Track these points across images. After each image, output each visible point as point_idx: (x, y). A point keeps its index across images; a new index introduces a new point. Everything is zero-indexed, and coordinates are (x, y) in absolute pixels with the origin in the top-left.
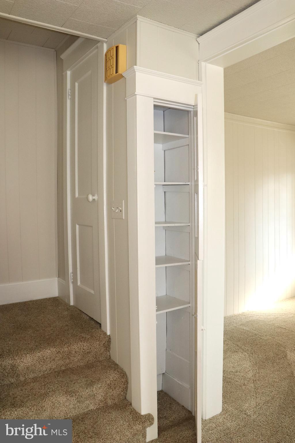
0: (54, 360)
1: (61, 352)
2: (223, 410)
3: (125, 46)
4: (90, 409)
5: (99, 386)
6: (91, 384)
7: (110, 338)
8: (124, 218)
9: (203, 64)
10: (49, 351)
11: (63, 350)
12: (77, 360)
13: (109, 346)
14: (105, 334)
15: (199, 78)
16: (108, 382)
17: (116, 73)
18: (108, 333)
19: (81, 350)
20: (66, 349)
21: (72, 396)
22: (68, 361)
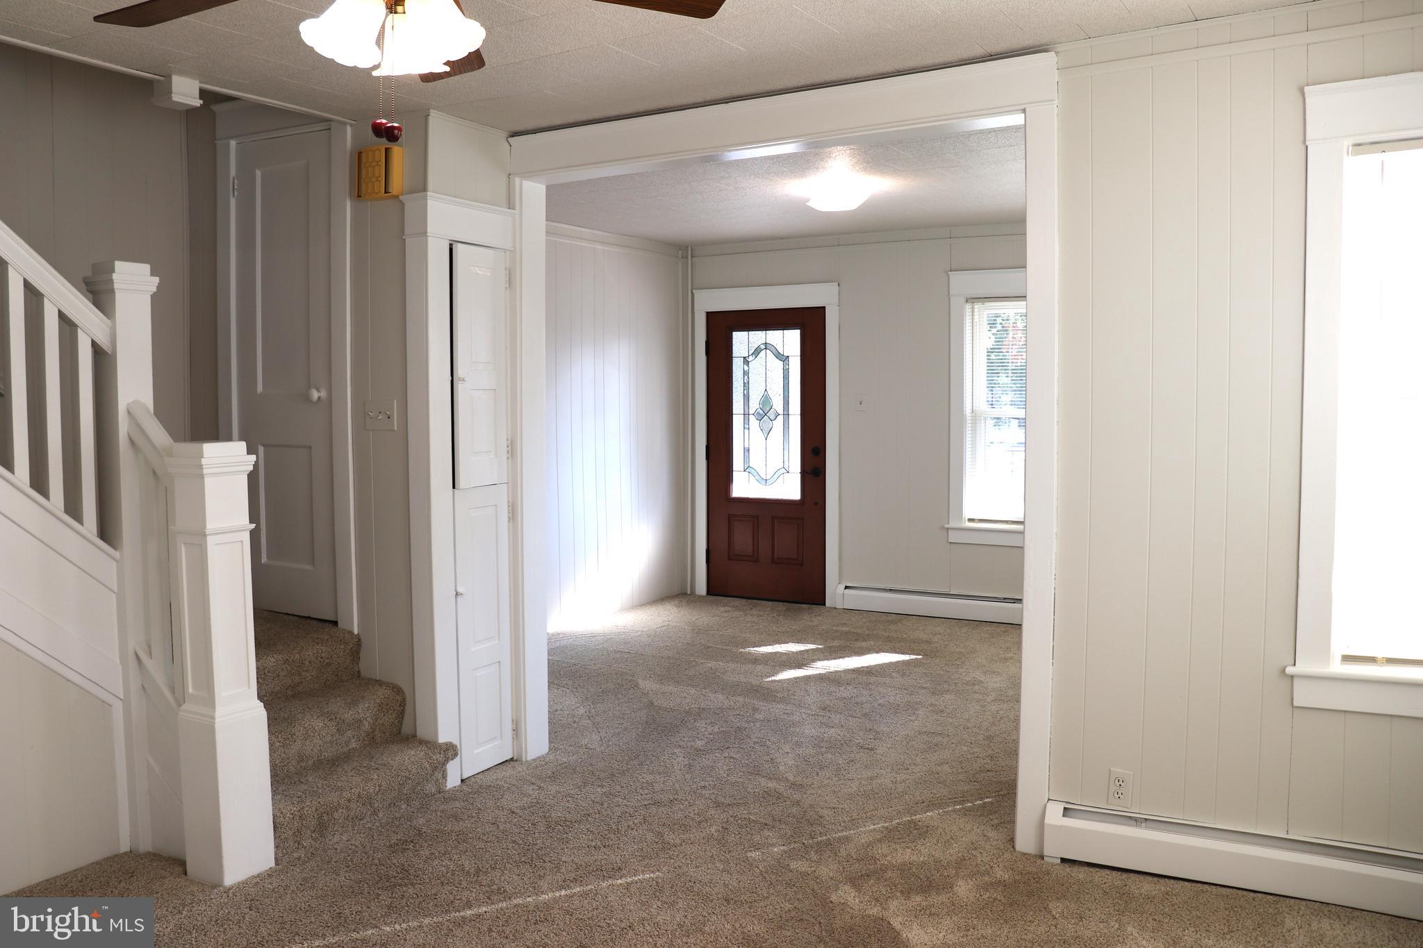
0: (278, 676)
1: (290, 661)
2: (550, 749)
3: (401, 148)
4: (351, 747)
5: (367, 706)
6: (354, 703)
7: (360, 640)
8: (396, 429)
9: (517, 180)
10: (273, 660)
11: (292, 658)
12: (310, 677)
13: (358, 652)
14: (351, 633)
15: (511, 205)
16: (378, 701)
17: (386, 193)
18: (356, 632)
19: (317, 659)
20: (297, 656)
21: (331, 719)
22: (297, 679)
